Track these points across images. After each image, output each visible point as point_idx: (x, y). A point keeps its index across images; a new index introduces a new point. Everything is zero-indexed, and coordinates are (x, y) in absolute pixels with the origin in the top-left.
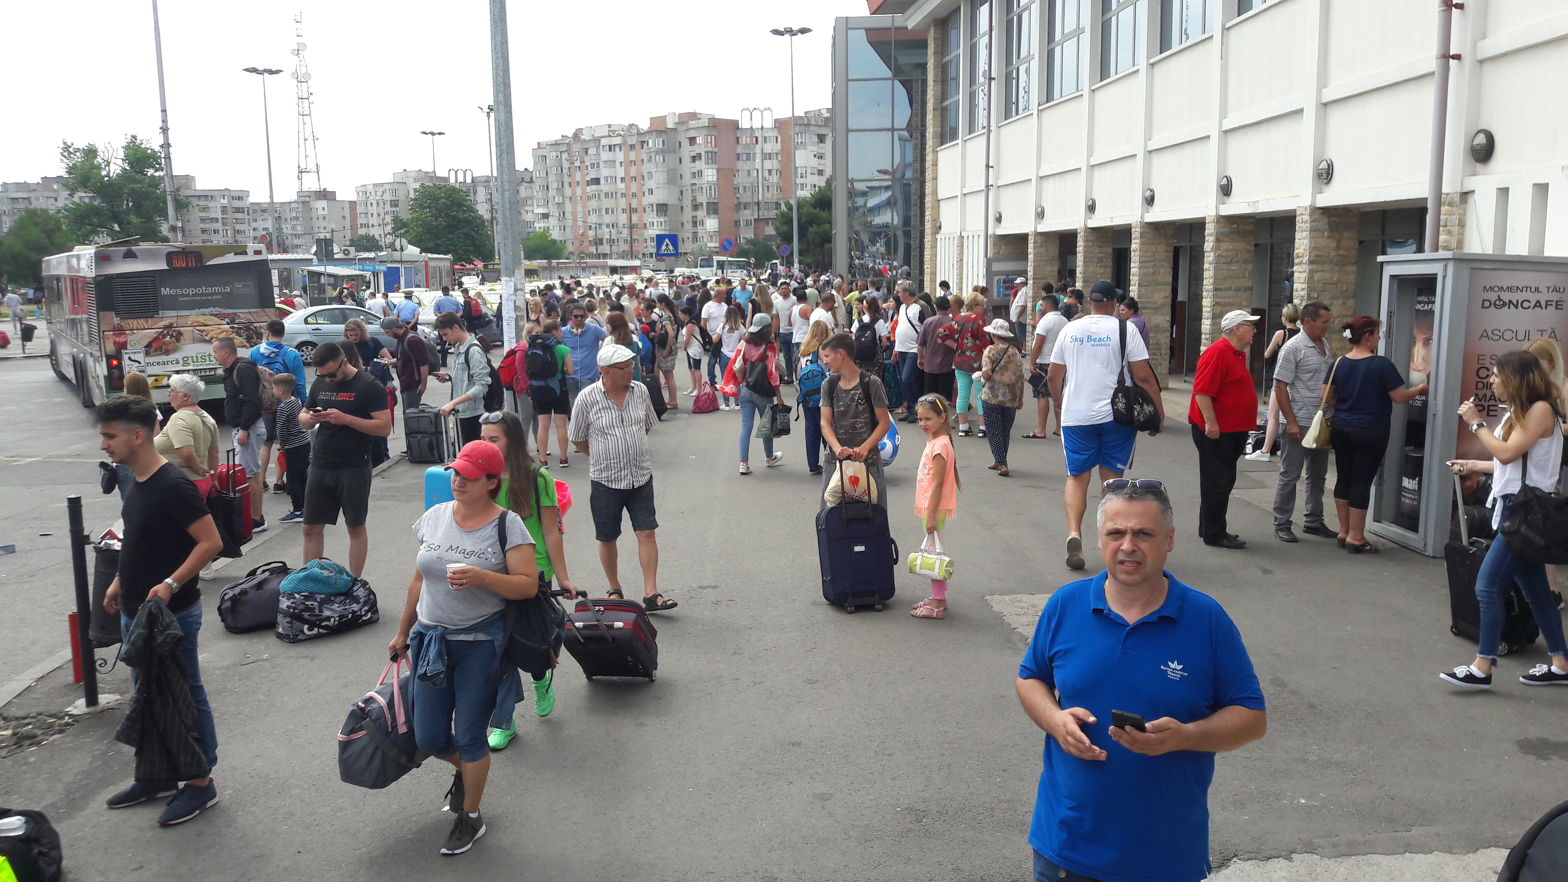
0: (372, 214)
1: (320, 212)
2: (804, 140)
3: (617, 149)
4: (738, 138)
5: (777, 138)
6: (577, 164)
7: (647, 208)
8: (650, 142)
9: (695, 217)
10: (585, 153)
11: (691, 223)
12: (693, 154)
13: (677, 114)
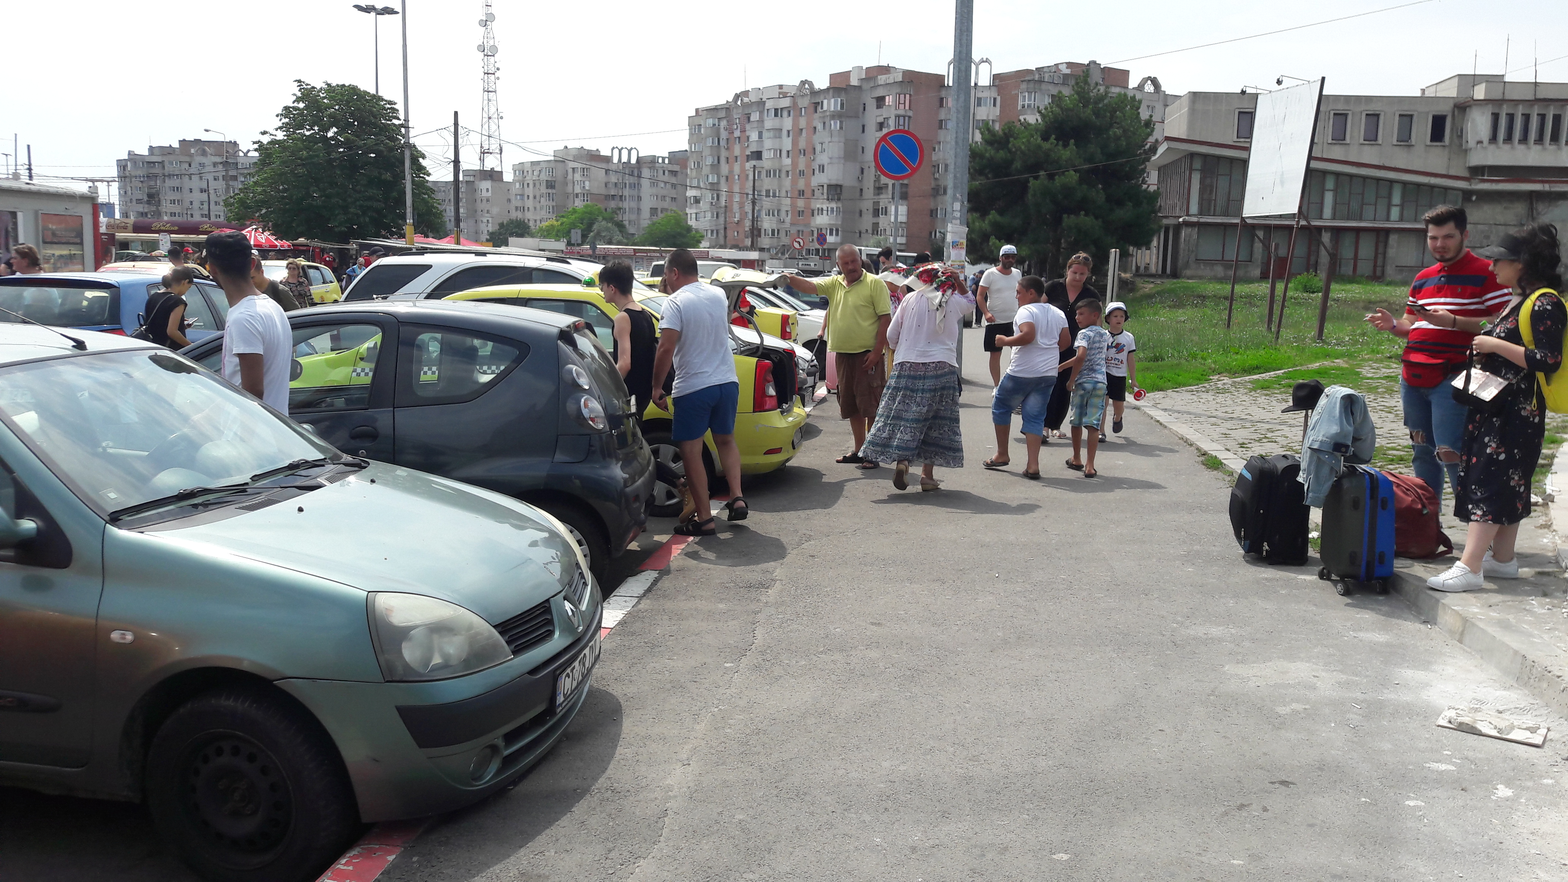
0: (528, 196)
1: (484, 194)
2: (1032, 102)
3: (785, 113)
4: (942, 99)
5: (995, 99)
6: (737, 134)
7: (816, 191)
8: (825, 102)
9: (877, 203)
10: (746, 121)
11: (871, 210)
12: (880, 120)
13: (864, 68)
